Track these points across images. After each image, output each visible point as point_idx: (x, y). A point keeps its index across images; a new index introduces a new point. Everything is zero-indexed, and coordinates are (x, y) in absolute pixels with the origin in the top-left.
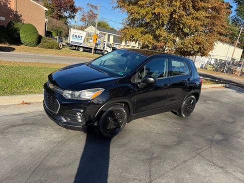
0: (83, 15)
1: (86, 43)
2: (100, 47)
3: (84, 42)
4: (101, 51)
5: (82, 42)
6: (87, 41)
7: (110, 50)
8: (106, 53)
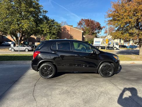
0: (106, 30)
1: (102, 44)
2: (111, 46)
3: (101, 44)
4: (112, 47)
5: (100, 44)
6: (103, 43)
7: (117, 47)
8: (115, 49)
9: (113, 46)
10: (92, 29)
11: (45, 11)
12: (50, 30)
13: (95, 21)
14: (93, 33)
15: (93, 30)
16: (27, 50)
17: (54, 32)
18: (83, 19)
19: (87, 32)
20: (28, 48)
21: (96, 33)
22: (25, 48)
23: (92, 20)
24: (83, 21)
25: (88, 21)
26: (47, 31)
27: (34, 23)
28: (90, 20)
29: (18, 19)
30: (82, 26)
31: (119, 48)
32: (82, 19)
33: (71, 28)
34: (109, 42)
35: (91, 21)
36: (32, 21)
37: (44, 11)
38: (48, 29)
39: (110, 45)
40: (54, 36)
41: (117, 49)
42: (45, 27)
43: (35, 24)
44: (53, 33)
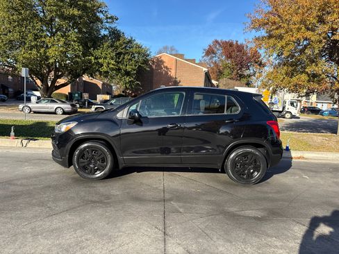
2: (278, 107)
7: (295, 111)
8: (288, 116)
9: (284, 108)
10: (239, 66)
11: (111, 18)
12: (118, 63)
13: (247, 47)
14: (241, 76)
15: (240, 69)
16: (60, 112)
17: (129, 68)
18: (219, 40)
19: (226, 72)
20: (63, 106)
21: (249, 76)
22: (55, 106)
23: (239, 43)
24: (217, 47)
25: (231, 45)
26: (111, 66)
27: (78, 46)
28: (235, 43)
29: (36, 35)
30: (214, 58)
31: (297, 115)
32: (217, 42)
33: (177, 60)
34: (271, 98)
35: (238, 46)
36: (74, 41)
37: (109, 16)
38: (113, 62)
39: (275, 106)
40: (128, 79)
41: (293, 117)
42: (105, 56)
43: (81, 47)
44: (126, 71)
